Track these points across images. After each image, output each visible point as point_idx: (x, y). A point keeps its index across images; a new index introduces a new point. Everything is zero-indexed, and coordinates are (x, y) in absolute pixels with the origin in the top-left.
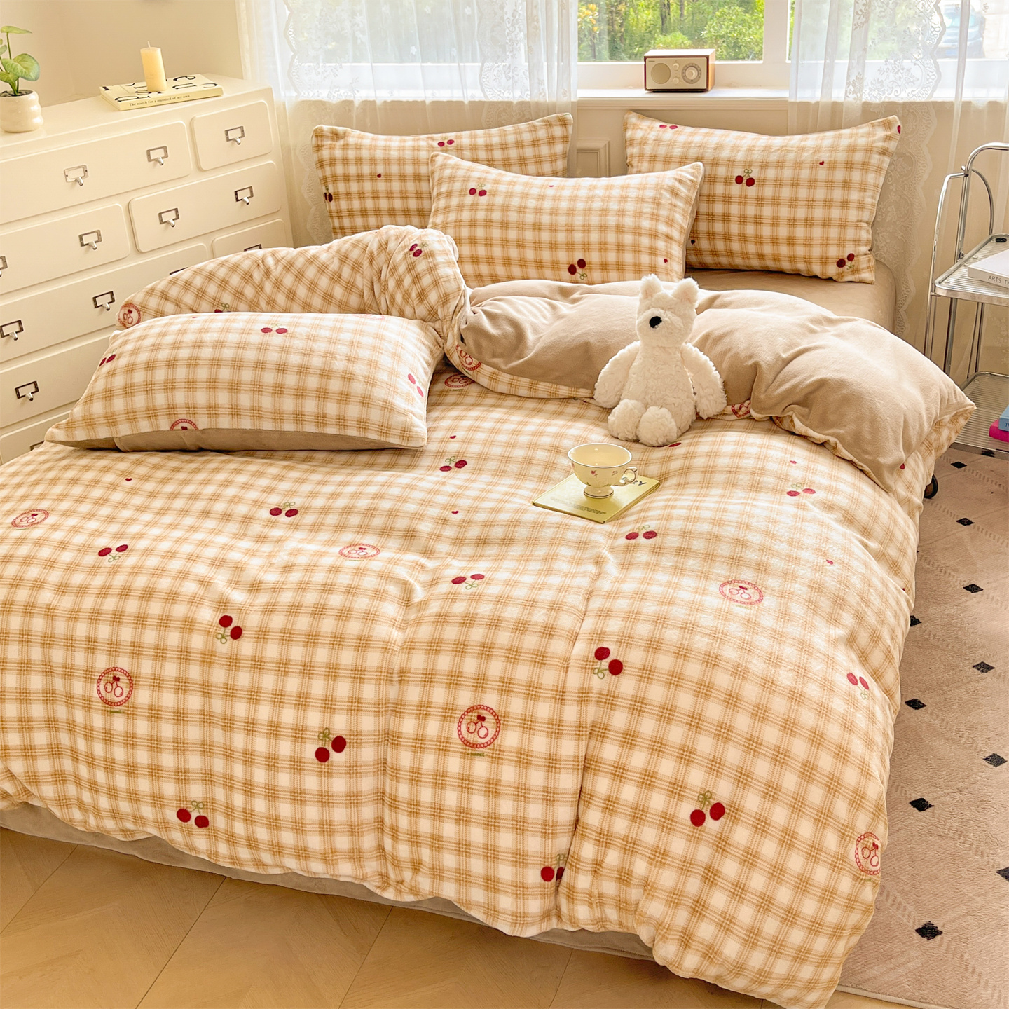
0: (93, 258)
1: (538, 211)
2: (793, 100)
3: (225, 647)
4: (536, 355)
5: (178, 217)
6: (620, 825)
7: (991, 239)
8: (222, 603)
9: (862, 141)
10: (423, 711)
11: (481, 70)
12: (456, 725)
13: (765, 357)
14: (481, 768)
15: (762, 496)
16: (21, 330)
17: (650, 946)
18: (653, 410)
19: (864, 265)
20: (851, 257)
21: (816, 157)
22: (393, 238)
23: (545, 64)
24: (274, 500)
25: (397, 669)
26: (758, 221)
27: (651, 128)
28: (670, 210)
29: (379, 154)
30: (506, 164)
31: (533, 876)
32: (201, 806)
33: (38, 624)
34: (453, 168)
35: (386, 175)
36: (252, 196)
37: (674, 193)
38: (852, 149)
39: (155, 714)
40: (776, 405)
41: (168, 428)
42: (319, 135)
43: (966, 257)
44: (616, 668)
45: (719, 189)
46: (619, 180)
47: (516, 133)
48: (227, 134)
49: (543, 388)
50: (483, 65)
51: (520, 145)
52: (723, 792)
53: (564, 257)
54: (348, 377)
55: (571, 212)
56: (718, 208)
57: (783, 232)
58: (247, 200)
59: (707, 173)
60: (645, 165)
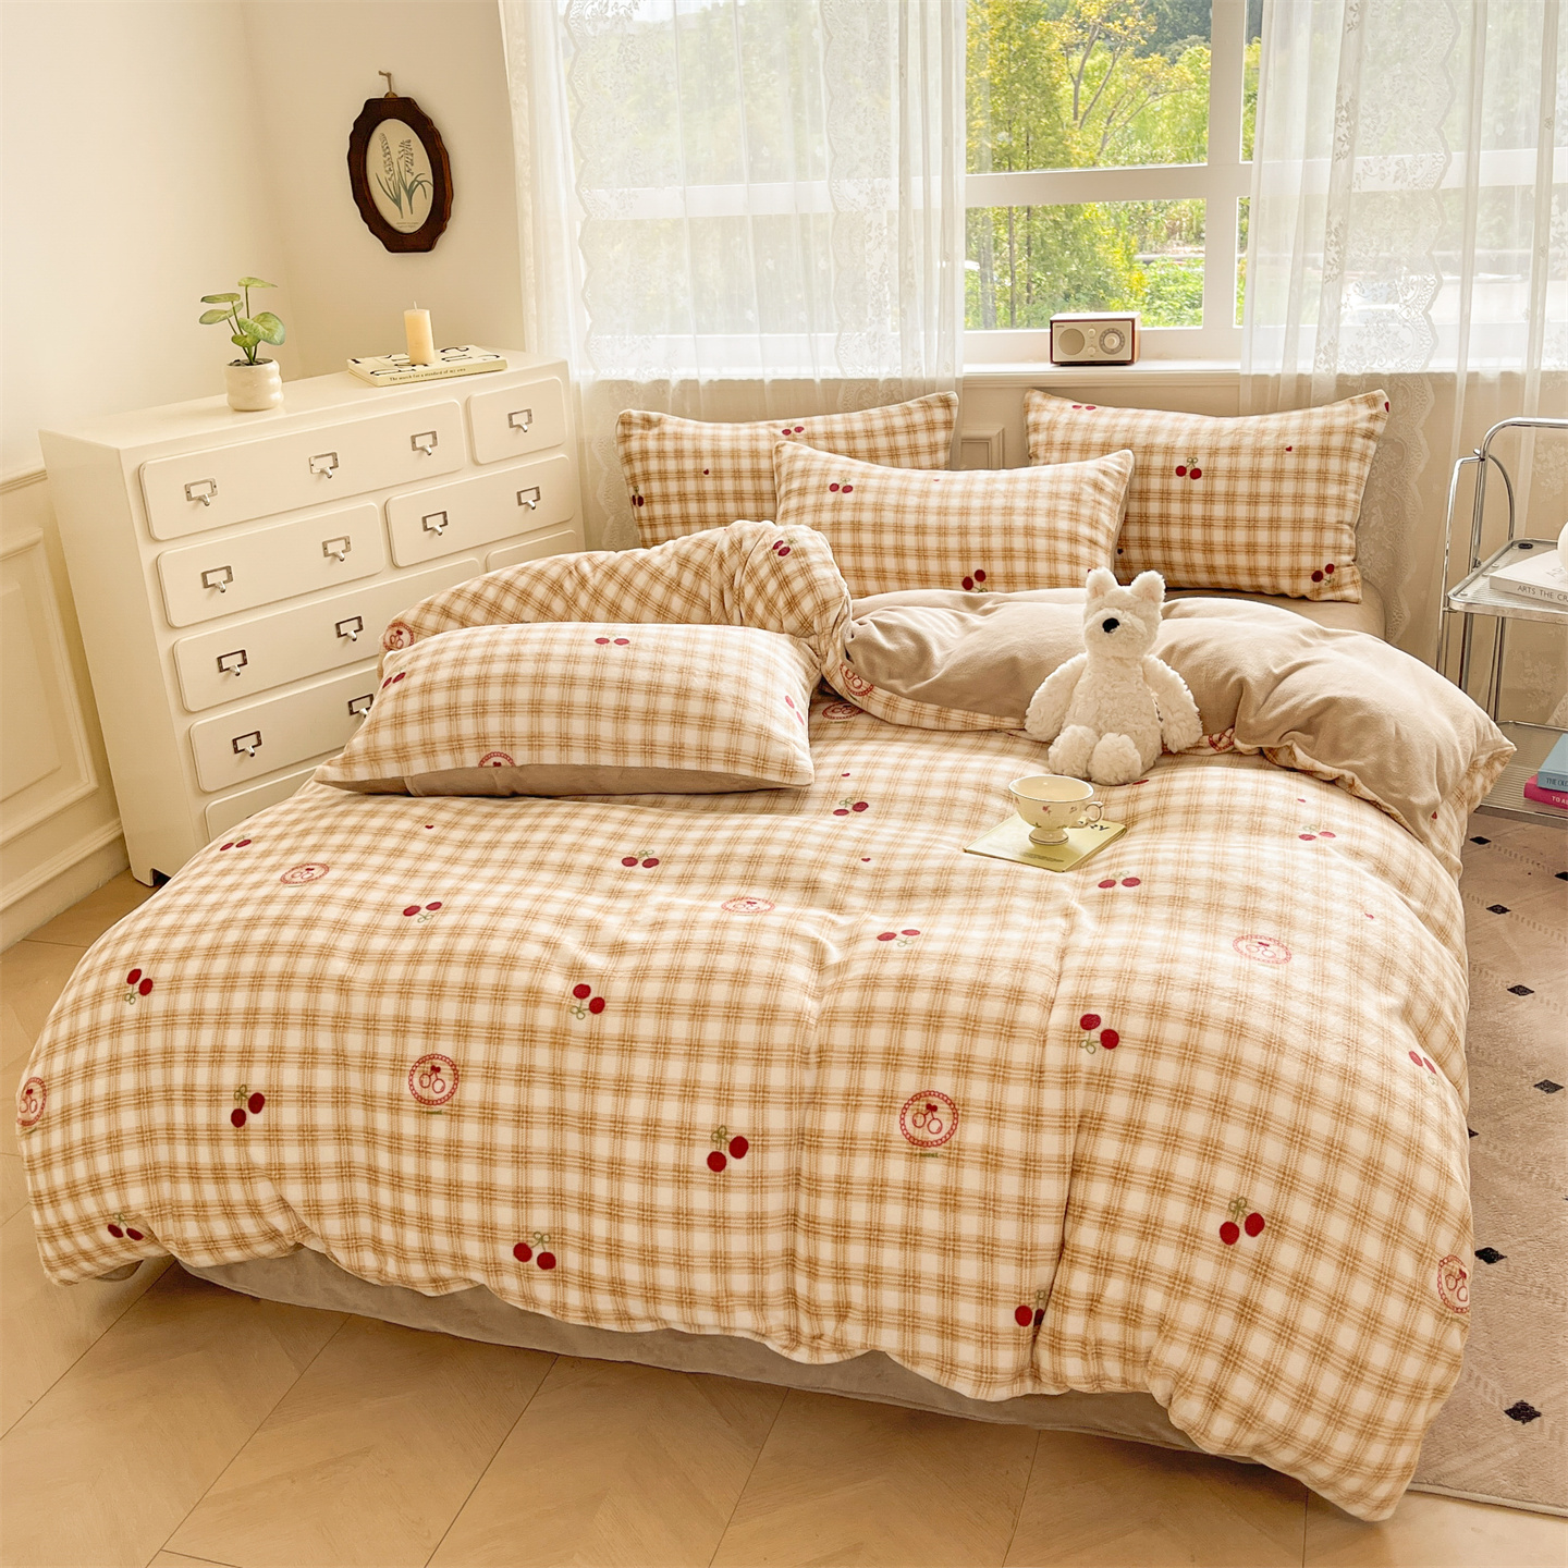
0: (340, 572)
1: (921, 510)
2: (1246, 372)
3: (583, 1023)
4: (947, 675)
5: (446, 523)
6: (1125, 1245)
7: (1512, 545)
8: (575, 968)
9: (1340, 422)
10: (852, 1100)
11: (838, 339)
12: (897, 1118)
13: (1252, 671)
14: (934, 1173)
15: (1267, 839)
16: (245, 663)
17: (1164, 1405)
18: (1110, 738)
19: (1347, 580)
20: (1330, 568)
21: (1281, 442)
22: (749, 535)
23: (922, 333)
24: (626, 848)
25: (814, 1048)
26: (1207, 523)
27: (1062, 410)
28: (1094, 508)
29: (706, 445)
30: (873, 456)
31: (1005, 1318)
32: (546, 1238)
33: (328, 1001)
34: (806, 459)
35: (715, 472)
36: (539, 499)
37: (1098, 487)
38: (1328, 432)
39: (488, 1114)
40: (1270, 731)
41: (476, 765)
42: (626, 422)
43: (1484, 565)
44: (1110, 1040)
45: (1155, 484)
46: (1023, 473)
47: (884, 417)
48: (511, 419)
49: (956, 717)
50: (840, 335)
51: (890, 432)
52: (1262, 1198)
53: (955, 567)
54: (711, 698)
55: (965, 512)
56: (1154, 508)
57: (1240, 536)
58: (533, 505)
59: (1139, 464)
60: (1056, 455)
